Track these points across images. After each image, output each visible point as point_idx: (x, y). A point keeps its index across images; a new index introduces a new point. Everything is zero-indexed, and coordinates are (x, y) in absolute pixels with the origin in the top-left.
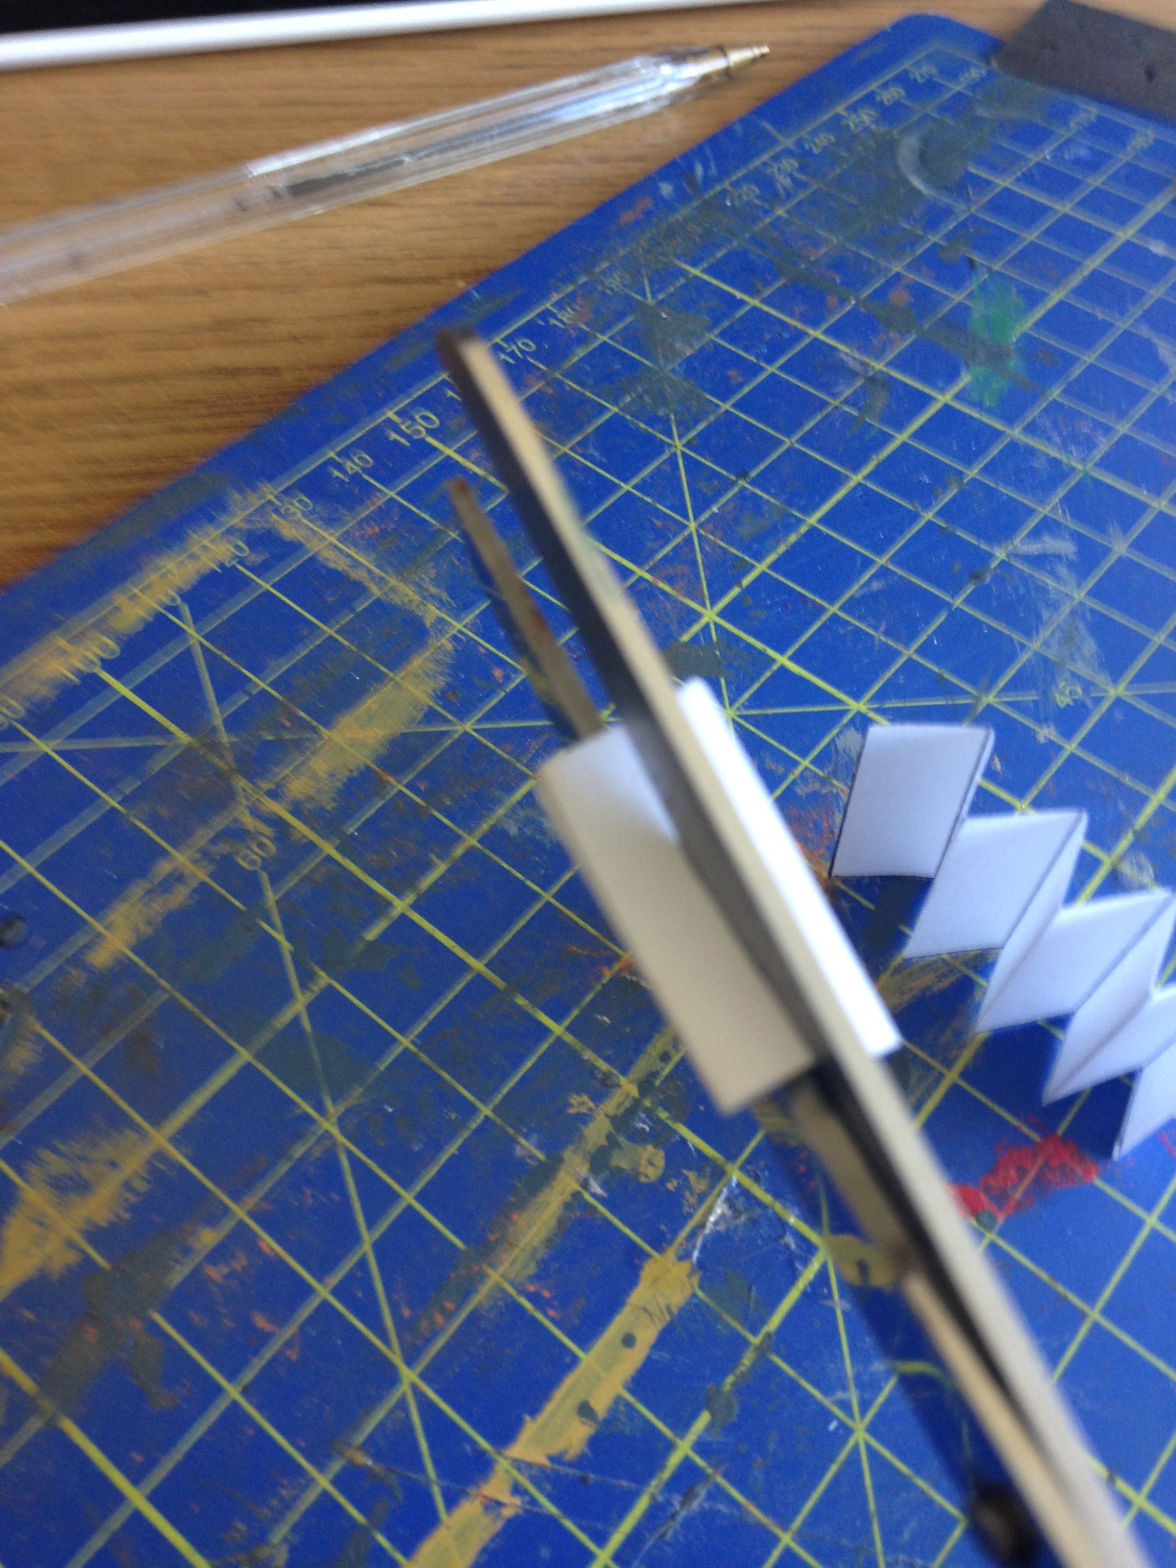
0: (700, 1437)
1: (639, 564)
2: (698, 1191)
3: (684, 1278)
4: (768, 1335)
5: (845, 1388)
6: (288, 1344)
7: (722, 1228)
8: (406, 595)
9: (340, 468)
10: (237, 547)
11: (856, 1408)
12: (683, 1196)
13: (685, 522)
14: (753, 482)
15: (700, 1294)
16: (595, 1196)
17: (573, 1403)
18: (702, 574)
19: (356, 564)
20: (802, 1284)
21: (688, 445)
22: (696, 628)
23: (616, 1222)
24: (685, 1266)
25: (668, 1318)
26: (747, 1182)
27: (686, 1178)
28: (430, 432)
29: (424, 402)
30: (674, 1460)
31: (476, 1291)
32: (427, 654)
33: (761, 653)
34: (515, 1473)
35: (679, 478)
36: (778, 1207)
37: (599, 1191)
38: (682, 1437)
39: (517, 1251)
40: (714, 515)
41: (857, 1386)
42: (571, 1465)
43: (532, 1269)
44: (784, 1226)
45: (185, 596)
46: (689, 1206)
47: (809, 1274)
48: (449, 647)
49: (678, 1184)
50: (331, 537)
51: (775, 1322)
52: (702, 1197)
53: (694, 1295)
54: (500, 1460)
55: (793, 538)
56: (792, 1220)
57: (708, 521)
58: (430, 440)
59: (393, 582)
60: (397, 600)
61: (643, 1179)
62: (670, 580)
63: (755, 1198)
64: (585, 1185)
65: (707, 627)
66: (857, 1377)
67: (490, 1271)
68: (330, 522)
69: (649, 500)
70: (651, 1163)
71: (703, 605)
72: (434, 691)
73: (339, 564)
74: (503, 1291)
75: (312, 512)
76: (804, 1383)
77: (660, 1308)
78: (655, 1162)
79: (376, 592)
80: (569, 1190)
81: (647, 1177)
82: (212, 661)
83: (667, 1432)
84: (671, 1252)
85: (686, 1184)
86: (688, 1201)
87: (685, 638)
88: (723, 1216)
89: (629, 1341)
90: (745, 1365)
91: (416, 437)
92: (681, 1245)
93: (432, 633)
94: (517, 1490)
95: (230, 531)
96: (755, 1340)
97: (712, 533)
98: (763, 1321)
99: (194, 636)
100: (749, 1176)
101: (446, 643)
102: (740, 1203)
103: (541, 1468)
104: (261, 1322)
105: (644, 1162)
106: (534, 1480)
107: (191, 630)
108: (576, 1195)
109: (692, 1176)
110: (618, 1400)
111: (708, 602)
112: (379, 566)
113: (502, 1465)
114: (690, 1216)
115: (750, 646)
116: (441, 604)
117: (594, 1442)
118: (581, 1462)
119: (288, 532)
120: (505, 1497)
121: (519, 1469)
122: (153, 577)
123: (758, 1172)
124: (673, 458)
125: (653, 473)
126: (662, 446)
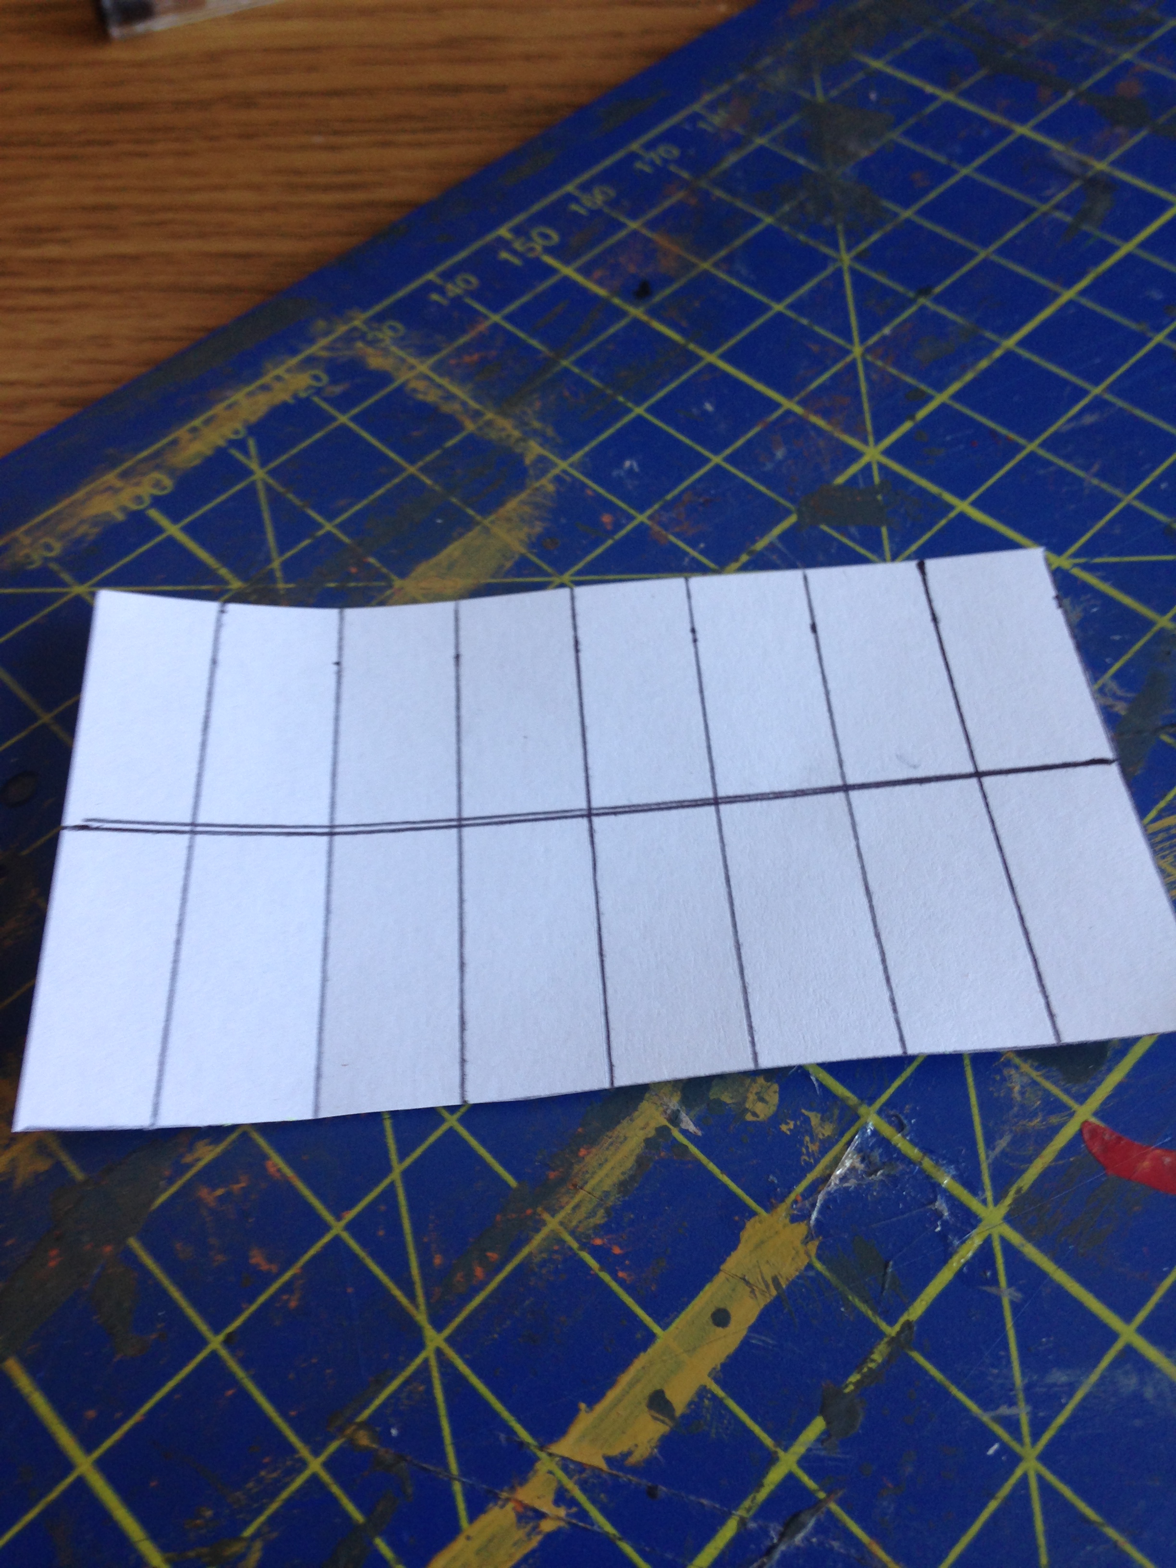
0: (809, 1450)
1: (788, 394)
2: (821, 1137)
3: (798, 1243)
4: (908, 1324)
5: (1012, 1403)
6: (288, 1288)
7: (852, 1183)
8: (503, 429)
9: (442, 291)
10: (316, 378)
11: (1025, 1429)
12: (801, 1142)
13: (848, 347)
14: (938, 300)
15: (819, 1266)
16: (685, 1132)
17: (644, 1390)
18: (866, 406)
19: (450, 397)
20: (956, 1263)
21: (858, 258)
22: (854, 469)
23: (712, 1167)
24: (801, 1229)
25: (774, 1293)
26: (887, 1130)
27: (807, 1120)
28: (548, 250)
29: (543, 218)
30: (774, 1477)
31: (528, 1240)
32: (523, 496)
33: (936, 498)
34: (560, 1474)
35: (844, 297)
36: (928, 1164)
37: (692, 1128)
38: (786, 1449)
39: (582, 1194)
40: (884, 338)
41: (1028, 1400)
42: (634, 1470)
43: (600, 1218)
44: (935, 1187)
45: (254, 429)
46: (808, 1154)
47: (966, 1252)
48: (551, 488)
49: (795, 1125)
50: (424, 367)
51: (917, 1310)
52: (826, 1145)
53: (810, 1267)
54: (542, 1455)
55: (984, 364)
56: (946, 1181)
57: (877, 344)
58: (548, 260)
59: (489, 416)
60: (493, 435)
61: (749, 1117)
62: (825, 414)
63: (895, 1149)
64: (674, 1119)
65: (868, 466)
66: (1028, 1388)
67: (546, 1216)
68: (425, 351)
69: (805, 321)
70: (761, 1099)
71: (865, 442)
72: (529, 536)
73: (432, 397)
74: (561, 1242)
75: (403, 338)
76: (955, 1391)
77: (763, 1278)
78: (767, 1098)
79: (470, 427)
80: (653, 1124)
81: (755, 1114)
82: (275, 499)
83: (768, 1441)
84: (783, 1210)
85: (805, 1127)
86: (807, 1148)
87: (840, 480)
88: (852, 1169)
89: (721, 1318)
90: (873, 1361)
91: (531, 255)
92: (795, 1202)
93: (531, 472)
94: (562, 1497)
95: (311, 361)
96: (892, 1331)
97: (882, 358)
98: (904, 1307)
99: (259, 474)
100: (890, 1123)
101: (547, 484)
102: (876, 1156)
103: (597, 1471)
104: (257, 1258)
105: (752, 1097)
106: (584, 1486)
107: (254, 465)
108: (662, 1131)
109: (815, 1118)
110: (703, 1392)
111: (871, 439)
112: (476, 398)
113: (545, 1465)
114: (810, 1167)
115: (922, 491)
116: (545, 441)
117: (666, 1443)
118: (648, 1467)
119: (376, 361)
120: (546, 1506)
121: (565, 1469)
122: (218, 409)
123: (902, 1117)
124: (839, 273)
125: (813, 291)
126: (825, 260)
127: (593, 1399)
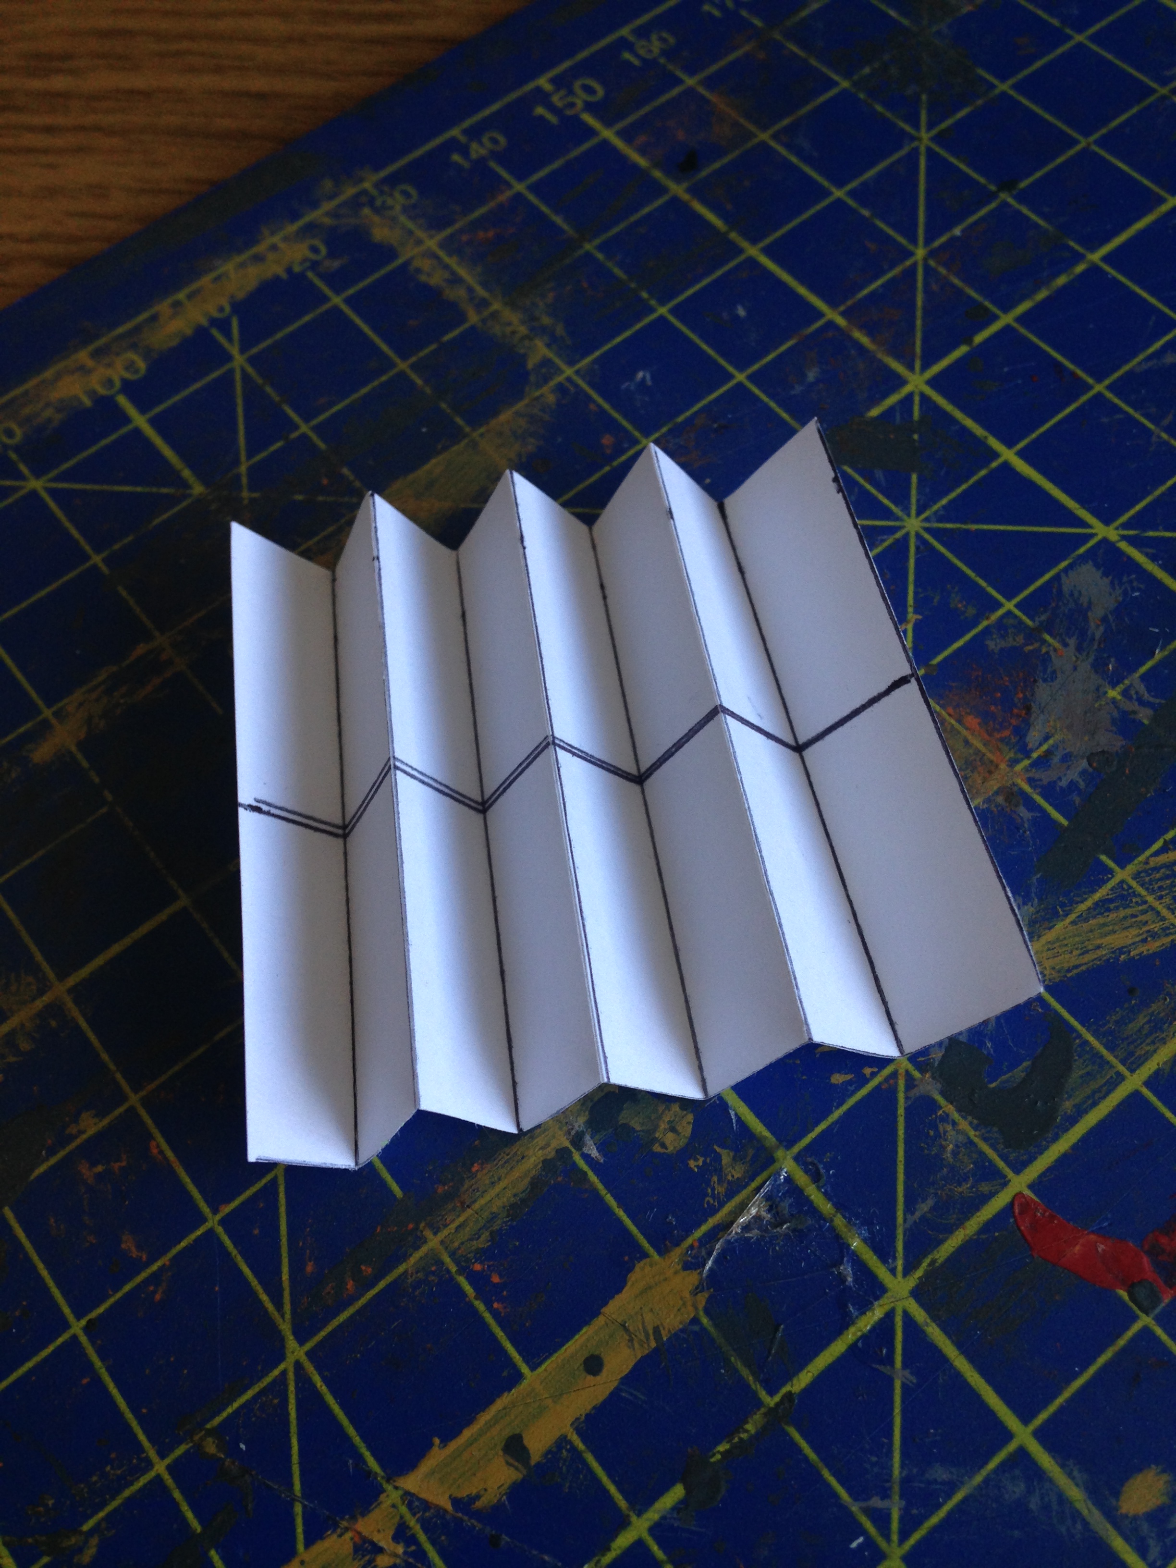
0: (663, 1518)
1: (833, 303)
2: (730, 1178)
3: (687, 1294)
4: (789, 1396)
5: (885, 1494)
6: (155, 1278)
7: (754, 1234)
8: (509, 324)
9: (464, 151)
10: (314, 249)
11: (895, 1525)
12: (708, 1183)
13: (911, 247)
14: (1021, 197)
15: (705, 1321)
16: (586, 1157)
17: (500, 1433)
18: (919, 323)
19: (455, 280)
20: (851, 1335)
21: (937, 139)
22: (892, 400)
23: (609, 1199)
24: (692, 1278)
25: (653, 1344)
26: (802, 1179)
27: (718, 1158)
28: (589, 107)
29: (587, 68)
30: (623, 1541)
31: (405, 1257)
32: (520, 406)
33: (981, 443)
34: (404, 1509)
35: (916, 185)
36: (839, 1221)
37: (594, 1153)
38: (639, 1514)
39: (469, 1212)
40: (954, 239)
41: (902, 1496)
42: (478, 1515)
43: (483, 1242)
44: (844, 1247)
45: (238, 307)
46: (713, 1196)
47: (866, 1323)
48: (551, 399)
49: (704, 1162)
50: (432, 243)
51: (803, 1380)
52: (734, 1189)
53: (695, 1321)
54: (389, 1488)
55: (1062, 280)
56: (856, 1244)
57: (942, 247)
58: (589, 119)
59: (496, 306)
60: (497, 330)
61: (657, 1148)
62: (870, 330)
63: (808, 1201)
64: (578, 1141)
65: (910, 397)
66: (906, 1481)
67: (428, 1233)
68: (436, 224)
69: (866, 213)
70: (673, 1129)
71: (911, 368)
72: (519, 455)
73: (436, 279)
74: (440, 1263)
75: (414, 206)
76: (826, 1474)
77: (644, 1327)
78: (679, 1129)
79: (473, 318)
80: (554, 1144)
81: (663, 1145)
82: (252, 392)
83: (621, 1502)
84: (676, 1255)
85: (714, 1166)
86: (713, 1189)
87: (875, 412)
88: (757, 1218)
89: (593, 1365)
90: (747, 1431)
91: (569, 112)
92: (691, 1247)
93: (532, 378)
94: (402, 1534)
95: (310, 229)
96: (771, 1401)
97: (946, 265)
98: (788, 1376)
99: (239, 360)
100: (806, 1171)
101: (547, 394)
102: (785, 1206)
103: (440, 1512)
104: (128, 1244)
105: (663, 1126)
106: (426, 1527)
107: (235, 351)
108: (563, 1153)
109: (726, 1157)
110: (562, 1441)
111: (918, 365)
112: (485, 285)
113: (391, 1496)
114: (714, 1211)
115: (964, 430)
116: (553, 341)
117: (516, 1491)
118: (493, 1514)
119: (381, 233)
120: (384, 1540)
121: (410, 1506)
122: (206, 281)
123: (821, 1166)
124: (914, 155)
125: (880, 175)
126: (901, 138)
127: (447, 1437)
